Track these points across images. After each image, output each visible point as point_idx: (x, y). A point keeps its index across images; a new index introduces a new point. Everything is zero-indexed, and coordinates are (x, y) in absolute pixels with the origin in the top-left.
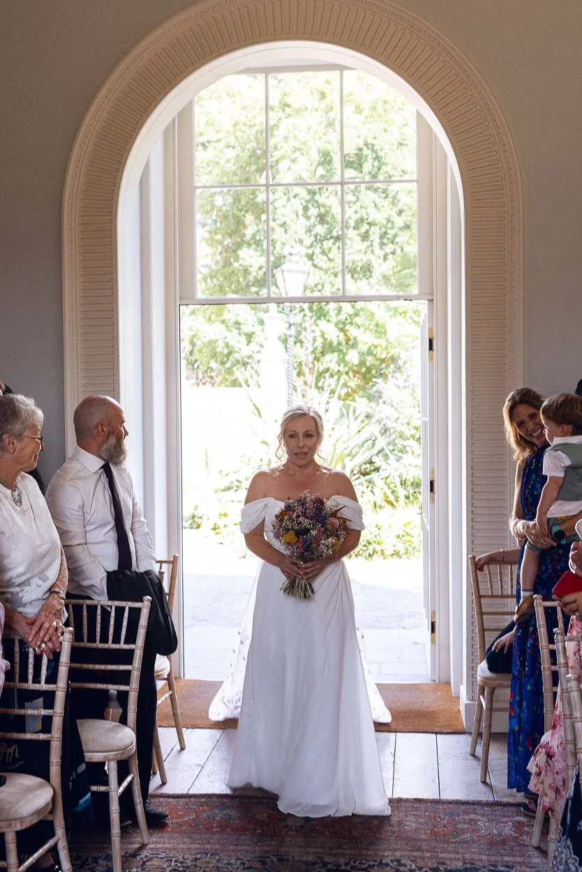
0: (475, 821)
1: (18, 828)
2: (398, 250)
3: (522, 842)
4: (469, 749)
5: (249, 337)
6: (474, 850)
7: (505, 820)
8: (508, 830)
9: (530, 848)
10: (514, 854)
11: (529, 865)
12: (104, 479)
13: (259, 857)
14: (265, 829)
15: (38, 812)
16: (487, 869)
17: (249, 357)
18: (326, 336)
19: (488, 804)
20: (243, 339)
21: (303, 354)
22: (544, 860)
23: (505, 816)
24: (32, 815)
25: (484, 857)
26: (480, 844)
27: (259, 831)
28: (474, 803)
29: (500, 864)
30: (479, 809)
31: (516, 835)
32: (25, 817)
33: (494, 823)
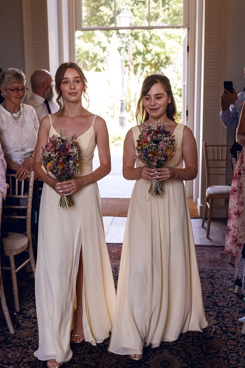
0: (204, 253)
1: (15, 254)
2: (170, 8)
3: (224, 261)
4: (201, 225)
5: (104, 49)
6: (203, 264)
7: (216, 252)
8: (218, 256)
9: (227, 264)
10: (220, 266)
11: (227, 270)
12: (45, 107)
13: (114, 267)
14: (116, 256)
15: (23, 247)
16: (209, 272)
17: (105, 57)
18: (138, 48)
19: (209, 246)
20: (101, 50)
21: (128, 57)
22: (233, 268)
23: (217, 251)
24: (20, 249)
25: (208, 267)
26: (206, 262)
27: (113, 257)
28: (203, 246)
29: (214, 270)
30: (206, 249)
31: (221, 258)
32: (17, 250)
33: (212, 254)
